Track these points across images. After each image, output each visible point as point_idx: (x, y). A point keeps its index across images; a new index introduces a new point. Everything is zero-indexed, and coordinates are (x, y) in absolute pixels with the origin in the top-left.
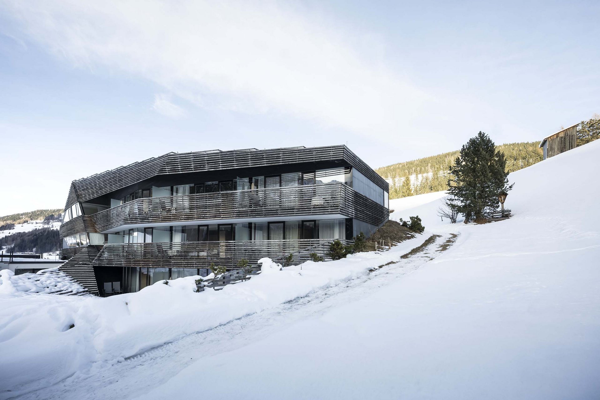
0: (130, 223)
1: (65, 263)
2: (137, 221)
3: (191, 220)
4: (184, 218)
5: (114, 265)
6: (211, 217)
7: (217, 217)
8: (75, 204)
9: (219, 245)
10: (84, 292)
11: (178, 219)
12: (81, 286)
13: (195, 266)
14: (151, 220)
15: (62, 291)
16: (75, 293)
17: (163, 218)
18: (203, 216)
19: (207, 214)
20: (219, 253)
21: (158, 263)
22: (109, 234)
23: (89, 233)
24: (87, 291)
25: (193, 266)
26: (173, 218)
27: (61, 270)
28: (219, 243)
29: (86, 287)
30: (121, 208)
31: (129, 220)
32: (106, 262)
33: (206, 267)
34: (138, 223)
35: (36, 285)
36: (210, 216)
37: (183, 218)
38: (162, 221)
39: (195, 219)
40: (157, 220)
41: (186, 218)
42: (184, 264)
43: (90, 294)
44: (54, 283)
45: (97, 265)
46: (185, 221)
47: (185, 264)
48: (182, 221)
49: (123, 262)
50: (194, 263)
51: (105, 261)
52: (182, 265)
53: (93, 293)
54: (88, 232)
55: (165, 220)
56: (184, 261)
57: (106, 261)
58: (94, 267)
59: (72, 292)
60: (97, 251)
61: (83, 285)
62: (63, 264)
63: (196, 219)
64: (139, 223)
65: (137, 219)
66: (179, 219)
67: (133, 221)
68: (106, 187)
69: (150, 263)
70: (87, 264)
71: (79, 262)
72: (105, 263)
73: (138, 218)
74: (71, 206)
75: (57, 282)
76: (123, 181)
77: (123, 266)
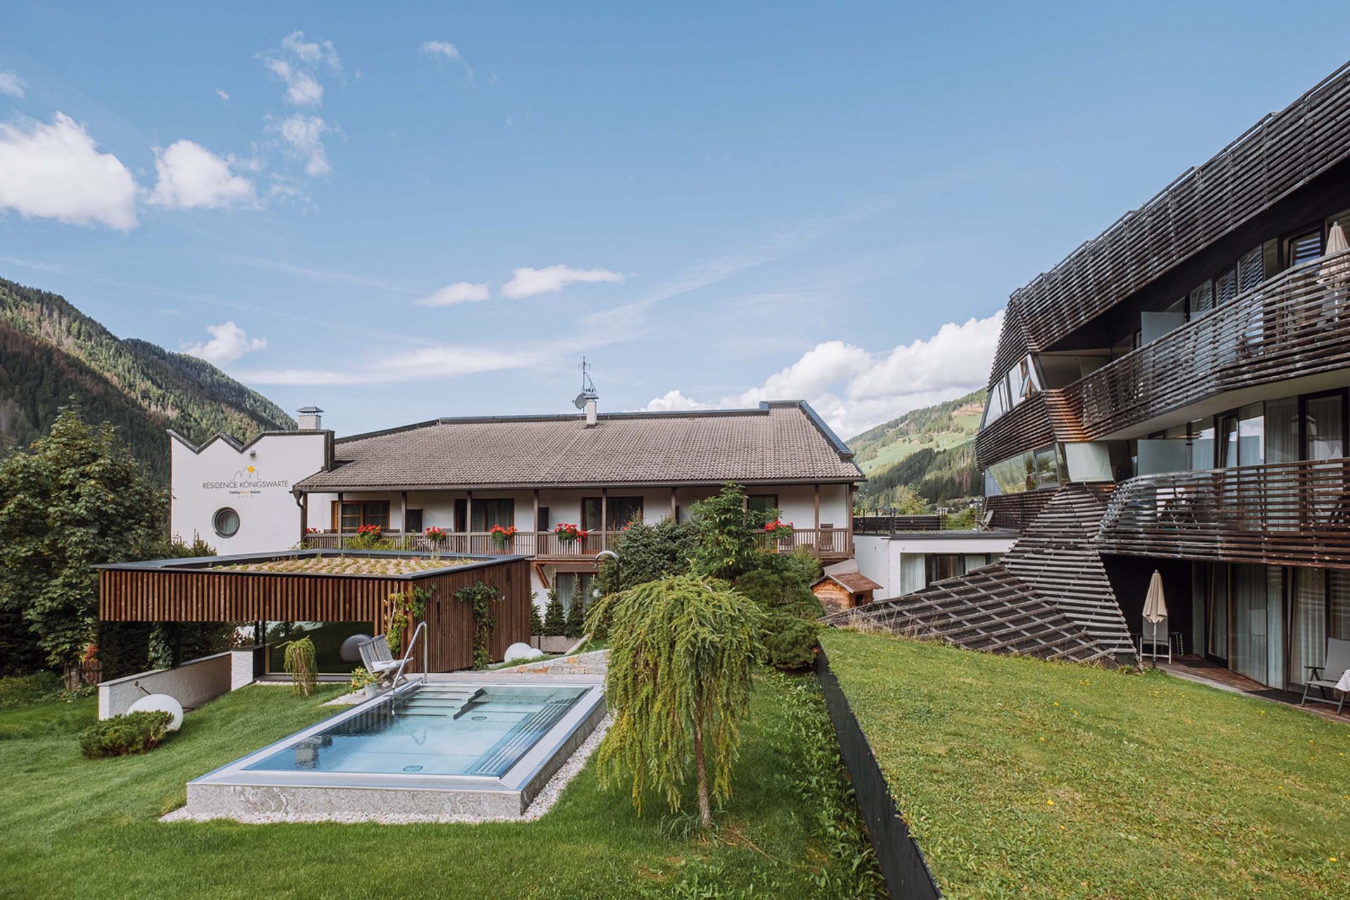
2: (1292, 367)
5: (1178, 553)
8: (1019, 364)
22: (1139, 441)
23: (1064, 446)
30: (1196, 334)
31: (1244, 369)
32: (1145, 541)
34: (1292, 375)
45: (1114, 552)
49: (1221, 542)
51: (1141, 536)
54: (1062, 443)
57: (1147, 539)
58: (1104, 558)
60: (1095, 501)
64: (1301, 372)
65: (1289, 359)
68: (1125, 273)
70: (1079, 545)
72: (1142, 544)
73: (1296, 354)
74: (1008, 373)
76: (1198, 223)
77: (1222, 558)
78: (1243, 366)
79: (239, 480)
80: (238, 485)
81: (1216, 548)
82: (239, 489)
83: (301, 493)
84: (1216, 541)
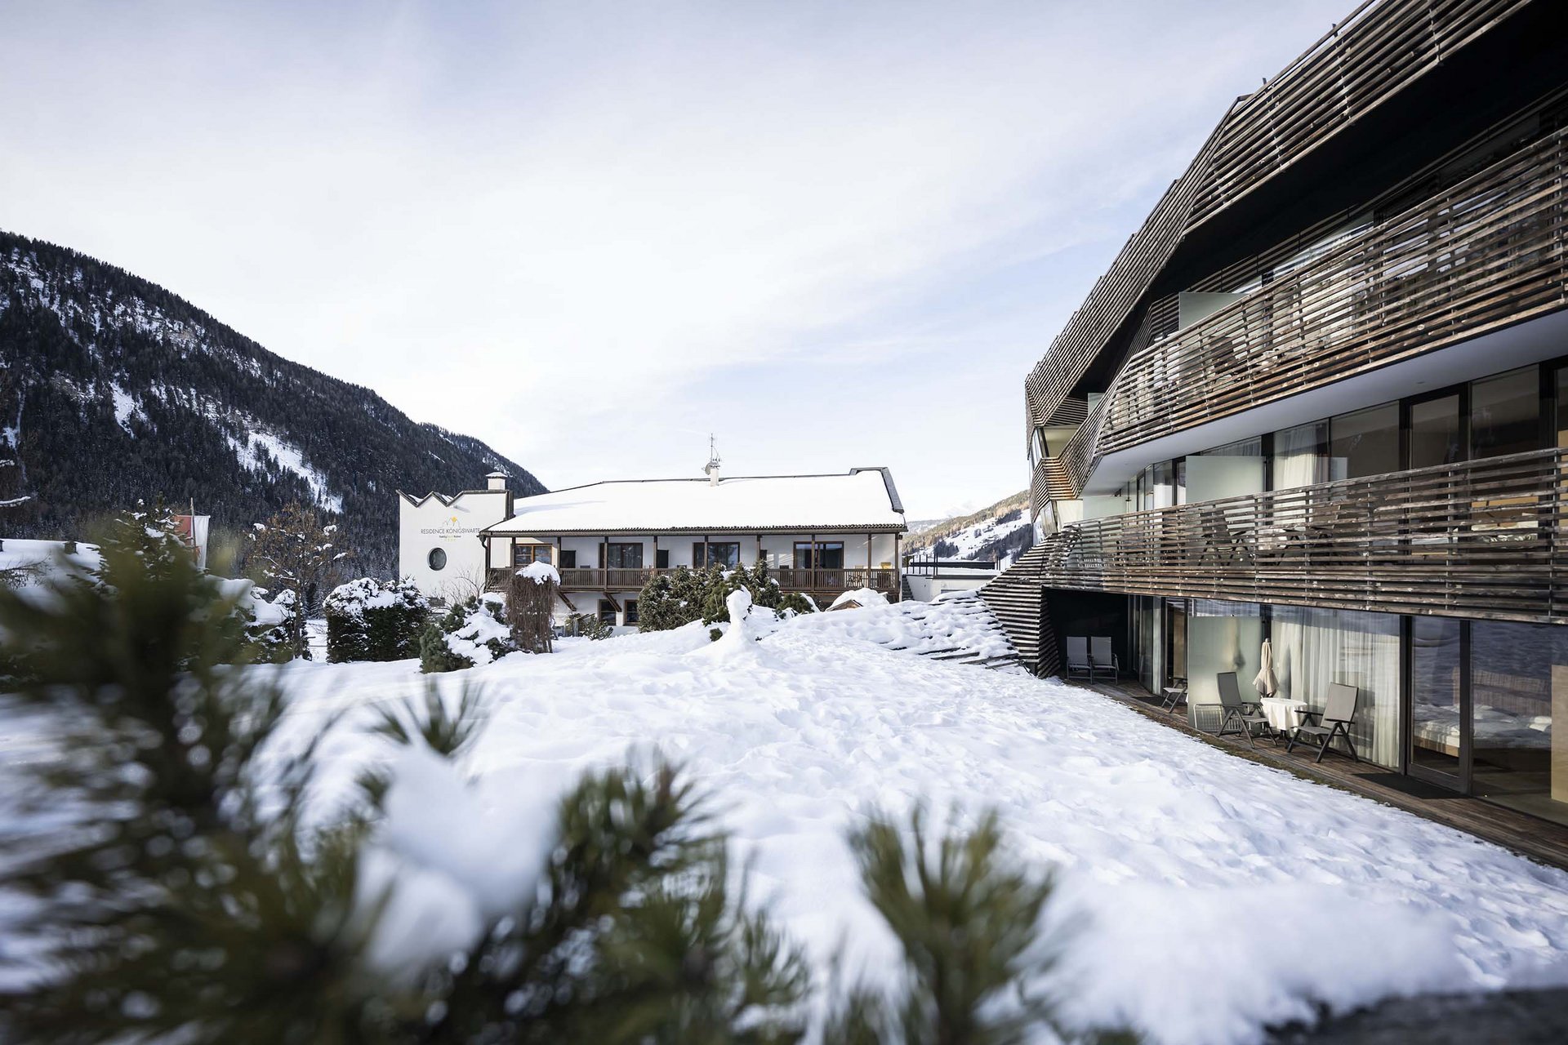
0: (1115, 449)
1: (995, 579)
2: (1135, 436)
3: (1347, 373)
4: (1308, 372)
5: (1083, 585)
6: (1474, 320)
7: (1522, 303)
9: (1550, 472)
10: (1006, 657)
11: (1278, 387)
12: (1007, 641)
13: (1371, 598)
14: (1174, 419)
15: (956, 649)
16: (984, 658)
17: (1215, 401)
18: (1421, 327)
19: (1448, 312)
20: (1548, 524)
21: (1204, 582)
24: (1016, 656)
25: (1359, 597)
26: (1255, 391)
27: (980, 595)
28: (1550, 459)
29: (1016, 644)
31: (1110, 438)
33: (1442, 606)
34: (1136, 442)
35: (908, 628)
36: (1471, 315)
37: (1300, 375)
38: (1212, 413)
39: (1366, 362)
40: (1194, 416)
41: (1316, 370)
42: (1312, 590)
43: (1019, 665)
44: (946, 629)
45: (1050, 586)
46: (1312, 385)
47: (1319, 590)
48: (1300, 389)
50: (1365, 582)
51: (1064, 573)
52: (1303, 594)
53: (1027, 665)
55: (1223, 406)
56: (1309, 573)
58: (1046, 592)
59: (977, 654)
61: (1013, 638)
62: (990, 582)
63: (1375, 359)
64: (1140, 441)
65: (1133, 429)
66: (1285, 385)
67: (1121, 441)
69: (1177, 581)
70: (1032, 581)
71: (1018, 577)
72: (1066, 579)
73: (1137, 426)
75: (956, 626)
77: (1105, 589)
78: (1110, 436)
79: (446, 528)
80: (445, 532)
81: (1102, 581)
82: (446, 534)
83: (486, 536)
84: (1101, 576)
